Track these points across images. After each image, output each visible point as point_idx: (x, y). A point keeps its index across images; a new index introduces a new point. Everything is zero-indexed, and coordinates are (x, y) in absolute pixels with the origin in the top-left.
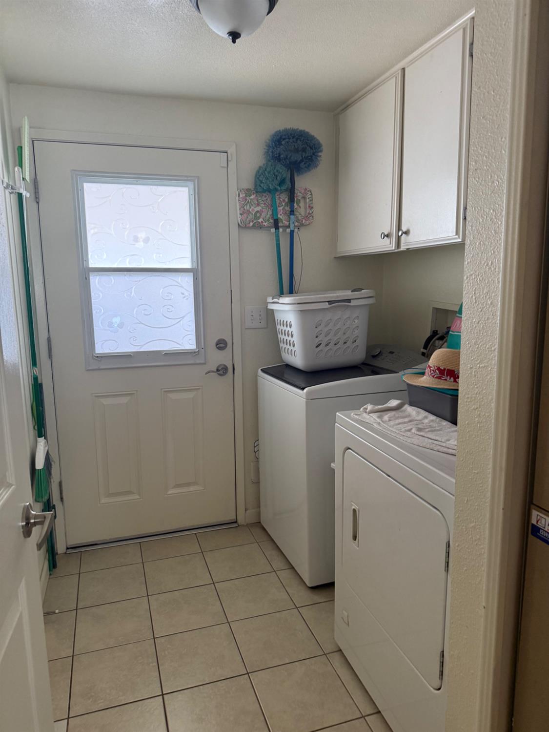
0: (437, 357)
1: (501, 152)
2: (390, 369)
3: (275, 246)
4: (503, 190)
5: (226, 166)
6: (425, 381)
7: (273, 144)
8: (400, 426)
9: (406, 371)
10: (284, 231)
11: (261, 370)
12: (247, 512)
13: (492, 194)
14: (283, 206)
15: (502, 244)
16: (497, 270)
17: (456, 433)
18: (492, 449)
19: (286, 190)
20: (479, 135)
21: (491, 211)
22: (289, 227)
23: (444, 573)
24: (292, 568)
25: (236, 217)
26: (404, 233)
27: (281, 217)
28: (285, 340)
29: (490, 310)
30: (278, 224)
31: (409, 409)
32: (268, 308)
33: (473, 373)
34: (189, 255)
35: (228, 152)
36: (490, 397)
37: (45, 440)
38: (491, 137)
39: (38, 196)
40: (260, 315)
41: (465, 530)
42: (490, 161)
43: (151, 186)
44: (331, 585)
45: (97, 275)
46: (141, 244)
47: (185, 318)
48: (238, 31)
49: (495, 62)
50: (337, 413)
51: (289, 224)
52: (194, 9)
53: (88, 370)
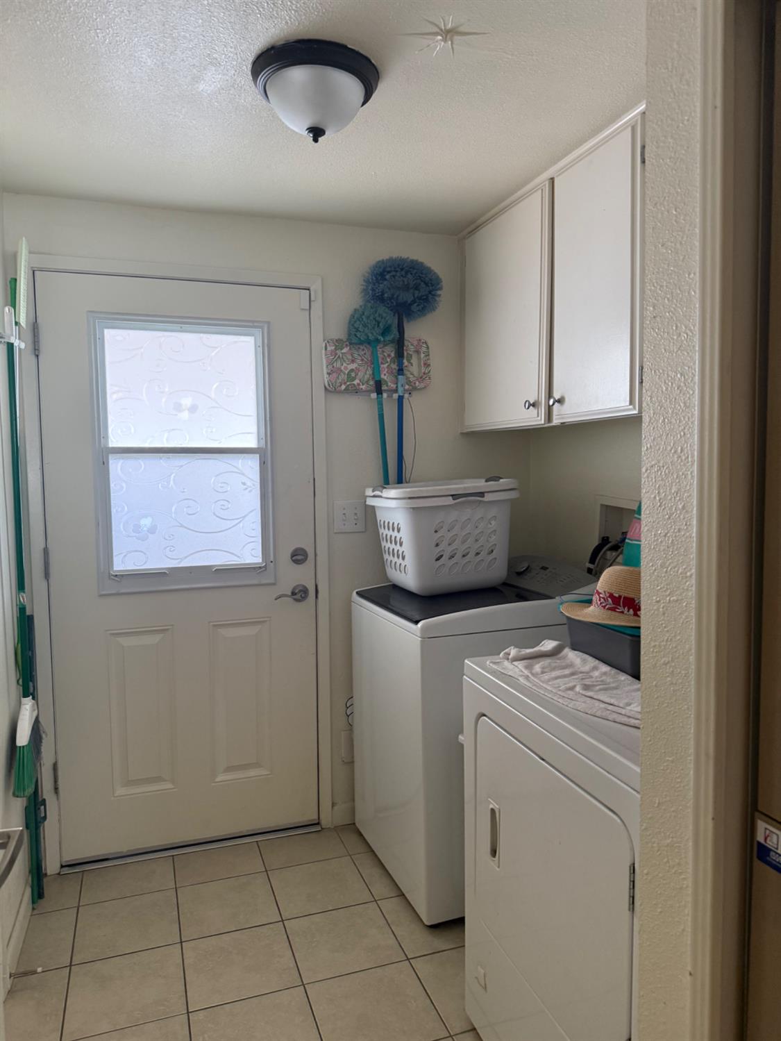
0: (608, 579)
1: (689, 293)
2: (542, 591)
3: (377, 416)
4: (694, 346)
5: (308, 308)
6: (593, 613)
7: (374, 279)
8: (558, 681)
9: (565, 598)
10: (390, 397)
11: (357, 593)
12: (336, 808)
13: (679, 352)
14: (387, 362)
15: (696, 423)
16: (690, 459)
17: (639, 693)
18: (693, 724)
19: (392, 341)
20: (657, 270)
21: (679, 375)
22: (396, 391)
23: (627, 913)
24: (402, 895)
25: (322, 375)
26: (556, 401)
27: (385, 378)
28: (391, 550)
29: (682, 517)
30: (381, 387)
31: (571, 655)
32: (367, 503)
33: (661, 610)
34: (254, 429)
35: (311, 289)
36: (687, 646)
37: (33, 701)
38: (675, 272)
39: (39, 347)
40: (356, 514)
41: (656, 849)
42: (674, 306)
43: (202, 335)
44: (459, 922)
45: (119, 458)
46: (185, 415)
47: (247, 519)
48: (321, 127)
49: (676, 170)
50: (466, 661)
51: (397, 387)
52: (260, 97)
53: (101, 596)
